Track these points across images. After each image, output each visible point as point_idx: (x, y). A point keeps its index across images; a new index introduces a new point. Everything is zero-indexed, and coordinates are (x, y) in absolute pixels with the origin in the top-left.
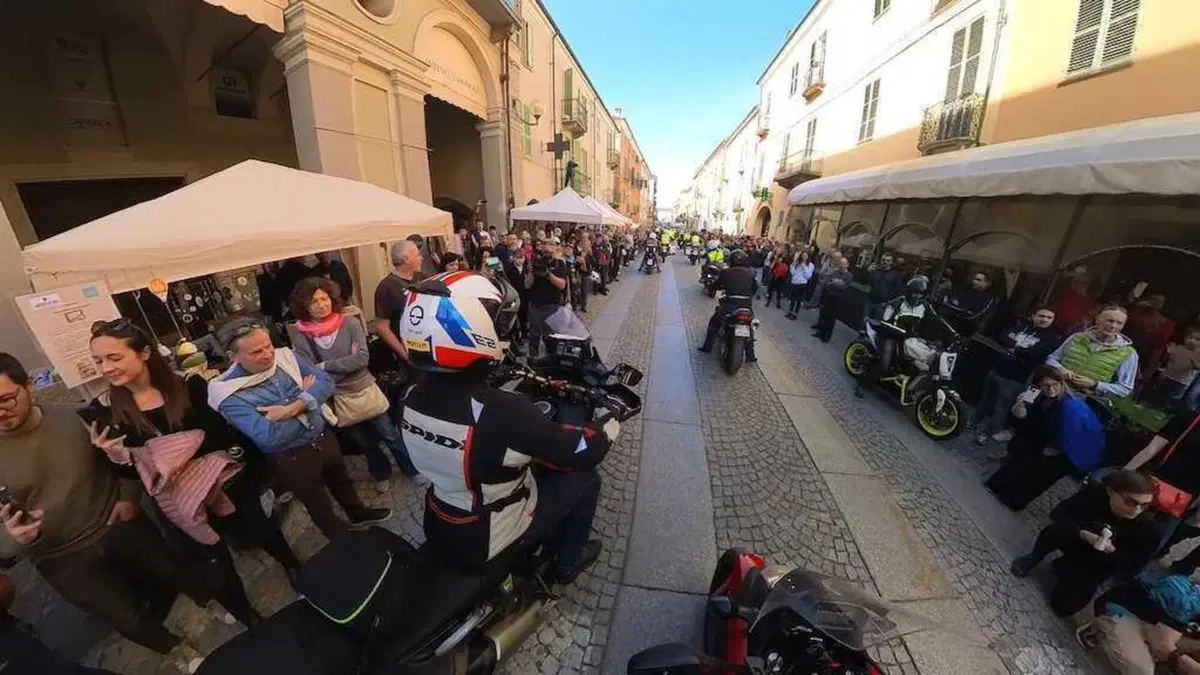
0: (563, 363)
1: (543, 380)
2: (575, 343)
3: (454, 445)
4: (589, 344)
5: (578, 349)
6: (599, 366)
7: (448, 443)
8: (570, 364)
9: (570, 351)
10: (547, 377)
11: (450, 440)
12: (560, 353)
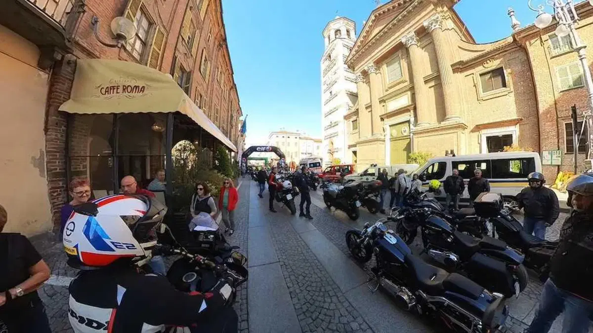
0: (203, 245)
1: (191, 256)
2: (210, 232)
3: (100, 326)
4: (218, 232)
5: (212, 236)
6: (226, 245)
7: (95, 325)
8: (207, 246)
9: (207, 237)
10: (194, 255)
11: (97, 322)
12: (201, 239)
